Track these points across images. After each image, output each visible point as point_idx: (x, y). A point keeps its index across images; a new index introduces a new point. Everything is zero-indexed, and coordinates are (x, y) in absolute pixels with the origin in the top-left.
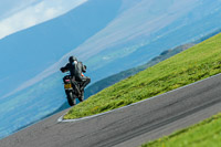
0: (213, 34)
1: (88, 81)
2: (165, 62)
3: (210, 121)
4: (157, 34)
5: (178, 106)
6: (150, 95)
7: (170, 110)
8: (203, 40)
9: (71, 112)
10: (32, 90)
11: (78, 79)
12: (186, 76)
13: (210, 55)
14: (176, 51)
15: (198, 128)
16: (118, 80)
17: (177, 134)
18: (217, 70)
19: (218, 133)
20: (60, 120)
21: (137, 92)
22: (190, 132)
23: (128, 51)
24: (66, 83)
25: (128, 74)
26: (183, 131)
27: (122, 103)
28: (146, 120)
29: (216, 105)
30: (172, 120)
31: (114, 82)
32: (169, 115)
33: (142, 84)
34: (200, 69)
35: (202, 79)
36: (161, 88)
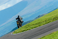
0: (52, 11)
1: (23, 22)
2: (39, 19)
3: (51, 34)
4: (37, 11)
5: (43, 30)
6: (35, 27)
7: (40, 31)
8: (49, 13)
9: (14, 32)
10: (4, 26)
11: (20, 21)
12: (45, 22)
13: (51, 17)
14: (42, 16)
15: (48, 36)
16: (27, 23)
17: (42, 38)
18: (53, 21)
19: (53, 37)
20: (11, 34)
21: (32, 26)
22: (46, 37)
23: (29, 16)
24: (17, 22)
25: (29, 22)
26: (44, 37)
27: (28, 29)
28: (34, 34)
29: (53, 30)
30: (41, 34)
31: (26, 24)
32: (40, 33)
33: (33, 24)
34: (48, 20)
35: (49, 23)
36: (38, 25)
